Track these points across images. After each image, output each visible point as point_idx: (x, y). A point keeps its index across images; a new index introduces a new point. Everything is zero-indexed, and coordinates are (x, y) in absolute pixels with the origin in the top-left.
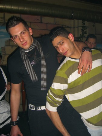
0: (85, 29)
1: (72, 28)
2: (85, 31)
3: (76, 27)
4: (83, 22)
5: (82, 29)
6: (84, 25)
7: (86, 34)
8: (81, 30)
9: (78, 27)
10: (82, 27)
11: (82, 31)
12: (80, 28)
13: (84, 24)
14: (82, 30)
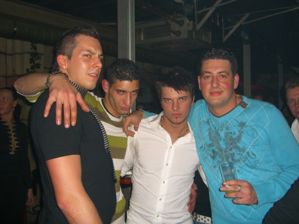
0: (38, 59)
1: (9, 55)
2: (37, 62)
3: (18, 54)
4: (32, 45)
5: (30, 57)
6: (35, 51)
7: (38, 69)
8: (29, 61)
9: (22, 54)
10: (31, 53)
11: (31, 63)
12: (27, 57)
13: (35, 48)
14: (32, 61)
